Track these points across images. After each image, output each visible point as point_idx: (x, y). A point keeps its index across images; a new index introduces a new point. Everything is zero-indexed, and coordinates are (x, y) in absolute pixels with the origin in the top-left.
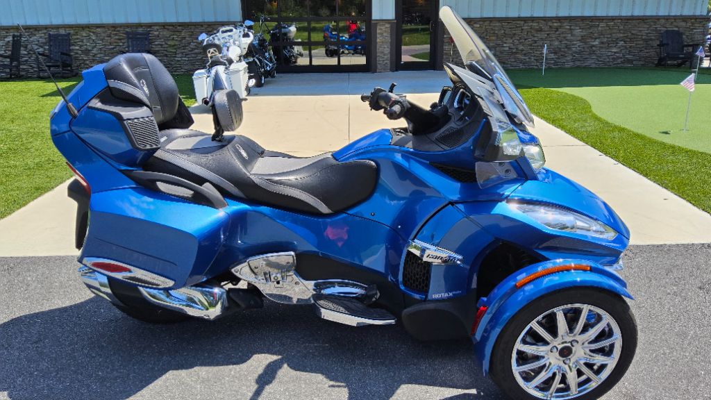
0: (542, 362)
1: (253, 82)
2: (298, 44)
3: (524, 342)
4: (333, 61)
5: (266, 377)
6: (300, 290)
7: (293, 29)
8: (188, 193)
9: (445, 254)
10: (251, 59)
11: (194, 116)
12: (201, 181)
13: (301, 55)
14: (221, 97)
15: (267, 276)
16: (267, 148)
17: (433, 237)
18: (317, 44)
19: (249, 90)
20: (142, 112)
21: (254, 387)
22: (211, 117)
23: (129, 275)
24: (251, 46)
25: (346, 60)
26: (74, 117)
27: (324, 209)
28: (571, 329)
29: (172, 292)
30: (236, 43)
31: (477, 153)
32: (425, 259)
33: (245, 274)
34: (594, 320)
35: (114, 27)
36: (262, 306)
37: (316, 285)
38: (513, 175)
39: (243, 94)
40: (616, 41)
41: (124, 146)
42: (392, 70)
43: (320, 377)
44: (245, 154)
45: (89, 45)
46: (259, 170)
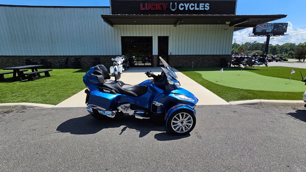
0: (177, 124)
1: (124, 69)
2: (135, 60)
3: (174, 120)
4: (143, 64)
5: (124, 130)
6: (131, 112)
7: (134, 57)
8: (109, 91)
9: (161, 104)
10: (124, 64)
11: (111, 77)
12: (112, 89)
13: (136, 63)
14: (116, 73)
15: (124, 109)
16: (125, 83)
17: (157, 100)
18: (140, 60)
19: (123, 71)
20: (102, 76)
21: (121, 131)
22: (114, 77)
23: (97, 108)
24: (124, 61)
25: (146, 64)
26: (88, 77)
27: (136, 95)
28: (183, 118)
29: (105, 112)
30: (120, 60)
31: (165, 84)
32: (156, 105)
33: (120, 109)
34: (187, 116)
35: (91, 56)
36: (123, 116)
37: (134, 111)
38: (173, 88)
39: (121, 72)
40: (210, 60)
41: (97, 83)
42: (157, 67)
43: (135, 130)
44: (121, 84)
45: (85, 60)
46: (124, 87)
